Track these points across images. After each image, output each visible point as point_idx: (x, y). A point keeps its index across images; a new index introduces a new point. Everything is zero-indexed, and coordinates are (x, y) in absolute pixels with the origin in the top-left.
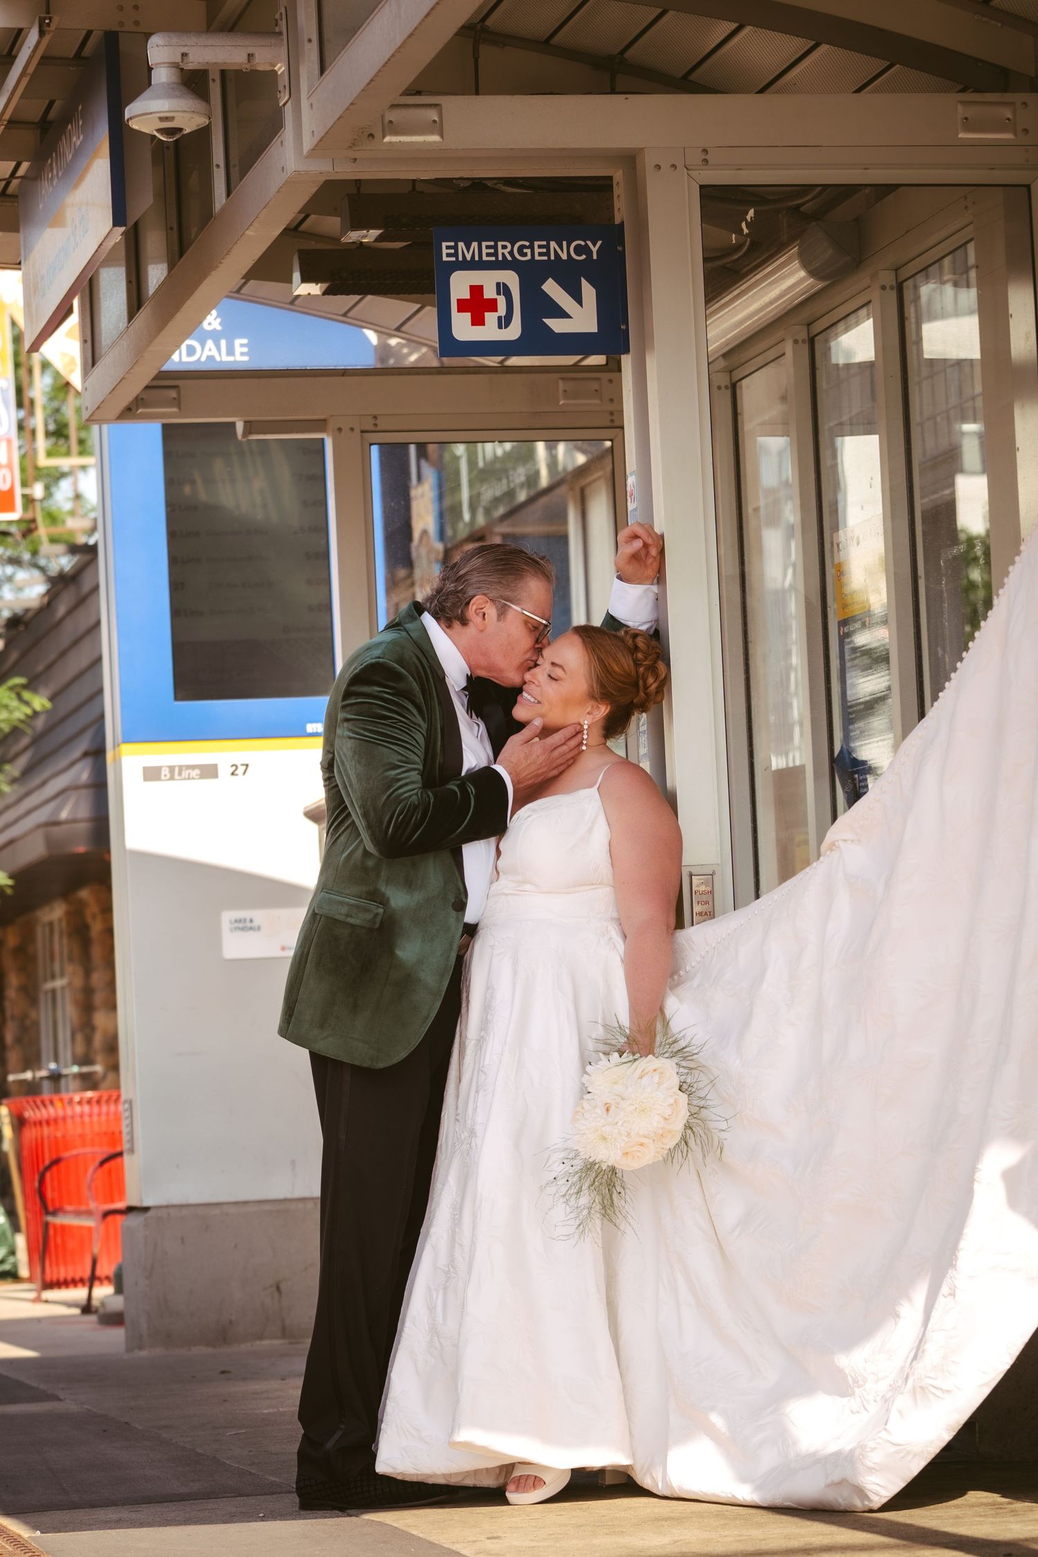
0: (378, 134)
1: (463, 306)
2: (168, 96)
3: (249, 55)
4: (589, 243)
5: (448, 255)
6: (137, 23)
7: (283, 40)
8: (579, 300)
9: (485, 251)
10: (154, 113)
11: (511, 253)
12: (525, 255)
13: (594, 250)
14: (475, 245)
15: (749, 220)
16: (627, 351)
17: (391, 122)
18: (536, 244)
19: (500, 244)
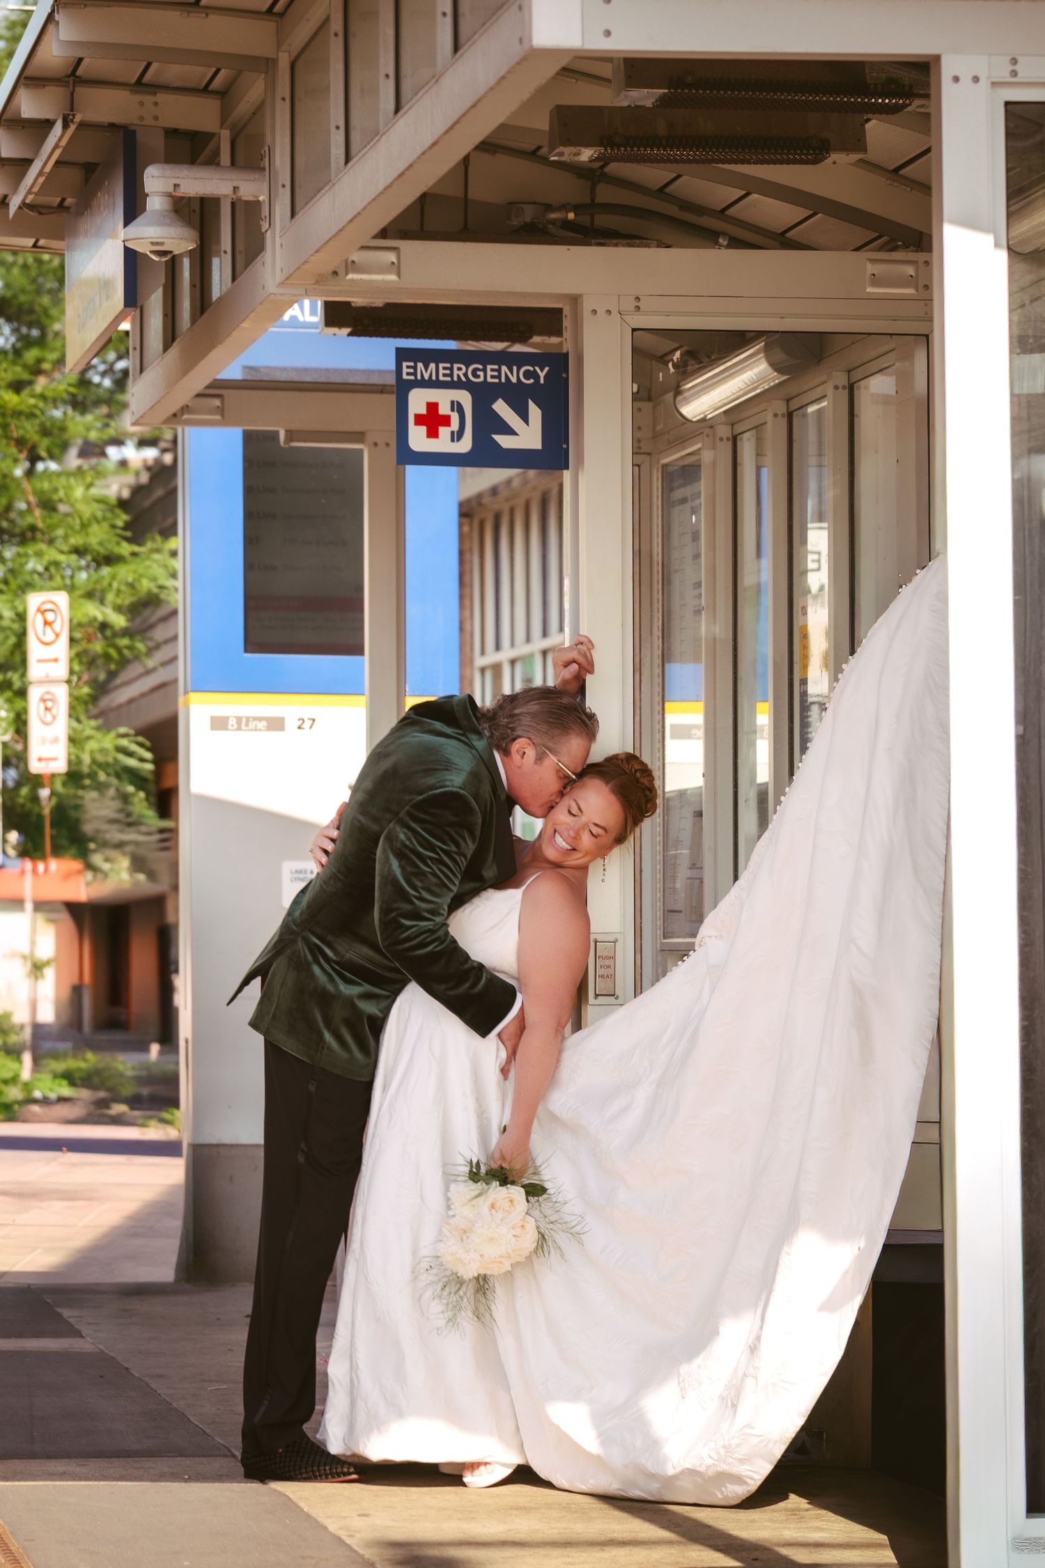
0: (341, 272)
1: (419, 420)
2: (160, 224)
3: (234, 187)
4: (537, 368)
5: (408, 374)
6: (156, 118)
7: (265, 175)
8: (525, 419)
9: (441, 372)
10: (147, 238)
11: (466, 375)
12: (478, 377)
13: (542, 375)
14: (432, 366)
15: (675, 361)
16: (567, 468)
17: (353, 262)
18: (489, 367)
19: (456, 366)
